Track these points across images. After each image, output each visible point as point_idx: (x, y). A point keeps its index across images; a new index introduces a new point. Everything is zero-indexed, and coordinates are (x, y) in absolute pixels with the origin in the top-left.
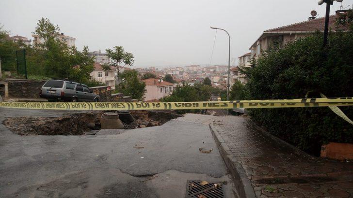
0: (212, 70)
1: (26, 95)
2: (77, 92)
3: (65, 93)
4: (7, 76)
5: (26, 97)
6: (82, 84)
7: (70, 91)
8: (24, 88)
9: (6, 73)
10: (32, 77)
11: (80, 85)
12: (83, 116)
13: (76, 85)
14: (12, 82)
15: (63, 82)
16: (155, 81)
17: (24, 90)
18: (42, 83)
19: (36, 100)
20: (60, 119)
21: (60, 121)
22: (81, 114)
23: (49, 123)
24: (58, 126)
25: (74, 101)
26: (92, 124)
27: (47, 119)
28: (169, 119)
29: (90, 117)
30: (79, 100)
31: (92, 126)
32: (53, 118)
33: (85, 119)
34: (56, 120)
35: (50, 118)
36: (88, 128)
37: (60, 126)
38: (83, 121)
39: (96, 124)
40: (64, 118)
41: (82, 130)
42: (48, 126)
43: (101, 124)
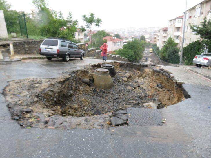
0: (144, 30)
1: (29, 52)
2: (69, 50)
3: (60, 50)
4: (13, 37)
5: (29, 54)
6: (72, 43)
7: (64, 49)
8: (27, 46)
9: (13, 34)
10: (32, 37)
11: (71, 43)
12: (79, 73)
13: (67, 43)
14: (17, 41)
15: (58, 41)
16: (111, 38)
17: (27, 48)
18: (40, 42)
19: (37, 56)
20: (62, 80)
21: (62, 82)
22: (77, 71)
23: (53, 86)
24: (60, 87)
25: (67, 57)
26: (87, 80)
27: (49, 81)
28: (132, 68)
29: (84, 73)
30: (71, 56)
31: (87, 81)
32: (54, 78)
33: (81, 75)
34: (58, 81)
35: (52, 79)
36: (84, 84)
37: (62, 87)
38: (79, 77)
39: (90, 80)
40: (65, 78)
41: (79, 86)
42: (51, 89)
43: (95, 80)
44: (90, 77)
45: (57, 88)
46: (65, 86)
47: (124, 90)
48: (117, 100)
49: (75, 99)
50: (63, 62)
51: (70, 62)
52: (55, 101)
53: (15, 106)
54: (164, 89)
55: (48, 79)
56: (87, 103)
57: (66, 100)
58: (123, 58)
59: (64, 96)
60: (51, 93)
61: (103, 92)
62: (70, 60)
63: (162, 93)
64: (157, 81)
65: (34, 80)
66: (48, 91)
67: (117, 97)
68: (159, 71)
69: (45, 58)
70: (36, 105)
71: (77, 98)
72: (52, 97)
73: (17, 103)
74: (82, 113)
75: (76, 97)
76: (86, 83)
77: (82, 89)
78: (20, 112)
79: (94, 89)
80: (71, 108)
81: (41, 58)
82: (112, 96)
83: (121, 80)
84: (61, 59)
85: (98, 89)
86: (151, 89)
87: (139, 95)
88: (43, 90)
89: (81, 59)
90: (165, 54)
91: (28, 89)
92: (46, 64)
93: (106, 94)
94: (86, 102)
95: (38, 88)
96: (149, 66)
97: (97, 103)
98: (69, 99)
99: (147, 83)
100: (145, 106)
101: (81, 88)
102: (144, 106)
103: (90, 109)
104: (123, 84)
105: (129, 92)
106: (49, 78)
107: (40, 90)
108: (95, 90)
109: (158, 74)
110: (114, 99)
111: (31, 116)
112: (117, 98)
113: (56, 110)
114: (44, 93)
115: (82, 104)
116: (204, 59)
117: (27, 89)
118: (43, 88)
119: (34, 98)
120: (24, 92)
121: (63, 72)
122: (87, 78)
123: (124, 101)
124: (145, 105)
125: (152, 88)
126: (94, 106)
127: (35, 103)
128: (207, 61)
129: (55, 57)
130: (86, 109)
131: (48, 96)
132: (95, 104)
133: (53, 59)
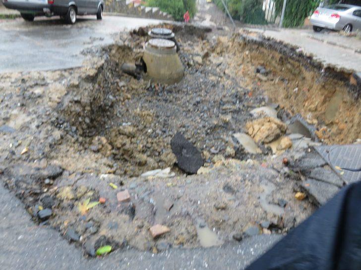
12: (113, 52)
20: (92, 72)
21: (92, 76)
22: (110, 47)
23: (75, 89)
24: (92, 91)
25: (72, 12)
26: (131, 65)
27: (62, 77)
28: (192, 34)
29: (123, 50)
30: (79, 10)
31: (131, 69)
32: (72, 69)
33: (118, 56)
34: (83, 76)
35: (65, 70)
36: (126, 75)
37: (95, 90)
38: (116, 62)
39: (136, 65)
40: (95, 66)
41: (118, 80)
42: (76, 99)
43: (147, 65)
44: (136, 60)
45: (86, 94)
46: (99, 85)
47: (205, 83)
48: (201, 106)
49: (119, 112)
50: (65, 26)
51: (79, 25)
52: (88, 124)
53: (12, 164)
54: (271, 76)
55: (58, 72)
56: (150, 119)
57: (104, 116)
58: (165, 14)
59: (101, 110)
60: (78, 109)
61: (168, 90)
62: (78, 20)
63: (267, 84)
64: (255, 62)
65: (26, 77)
66: (70, 104)
67: (198, 99)
68: (262, 42)
69: (16, 16)
70: (63, 148)
71: (124, 109)
72: (80, 116)
73: (13, 153)
74: (147, 142)
75: (121, 106)
76: (131, 74)
77: (124, 86)
78: (37, 182)
79: (149, 86)
80: (120, 133)
81: (8, 17)
82: (188, 99)
83: (192, 63)
84: (58, 17)
85: (158, 85)
86: (244, 77)
87: (234, 91)
88: (59, 103)
89: (99, 18)
90: (238, 5)
91: (22, 105)
92: (29, 32)
93: (174, 95)
94: (148, 117)
95: (46, 99)
96: (213, 31)
97: (168, 117)
98: (108, 113)
99: (232, 65)
100: (255, 115)
101: (121, 84)
102: (251, 115)
103: (158, 131)
104: (197, 71)
105: (214, 86)
106: (61, 70)
107: (50, 103)
108: (151, 86)
109: (258, 48)
110: (194, 105)
111: (79, 195)
112: (198, 103)
113: (101, 149)
114: (64, 110)
115: (139, 122)
116: (333, 16)
117: (19, 104)
118: (55, 97)
119: (52, 131)
120: (16, 116)
121: (82, 50)
122: (131, 61)
123: (213, 107)
124: (255, 113)
125: (245, 74)
126: (165, 124)
127: (60, 144)
128: (337, 20)
129: (44, 14)
130: (152, 133)
131: (71, 116)
132: (165, 121)
133: (36, 19)
